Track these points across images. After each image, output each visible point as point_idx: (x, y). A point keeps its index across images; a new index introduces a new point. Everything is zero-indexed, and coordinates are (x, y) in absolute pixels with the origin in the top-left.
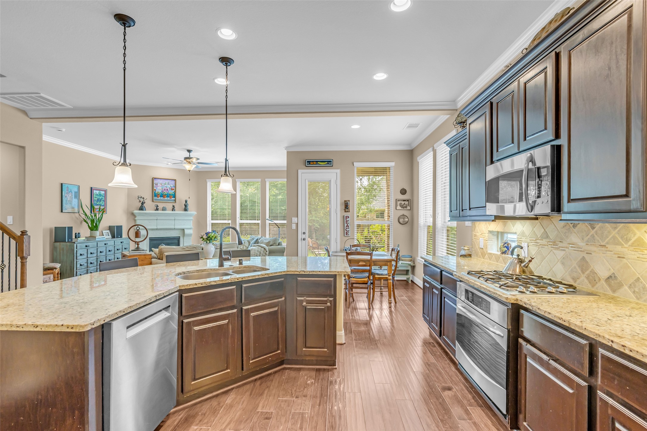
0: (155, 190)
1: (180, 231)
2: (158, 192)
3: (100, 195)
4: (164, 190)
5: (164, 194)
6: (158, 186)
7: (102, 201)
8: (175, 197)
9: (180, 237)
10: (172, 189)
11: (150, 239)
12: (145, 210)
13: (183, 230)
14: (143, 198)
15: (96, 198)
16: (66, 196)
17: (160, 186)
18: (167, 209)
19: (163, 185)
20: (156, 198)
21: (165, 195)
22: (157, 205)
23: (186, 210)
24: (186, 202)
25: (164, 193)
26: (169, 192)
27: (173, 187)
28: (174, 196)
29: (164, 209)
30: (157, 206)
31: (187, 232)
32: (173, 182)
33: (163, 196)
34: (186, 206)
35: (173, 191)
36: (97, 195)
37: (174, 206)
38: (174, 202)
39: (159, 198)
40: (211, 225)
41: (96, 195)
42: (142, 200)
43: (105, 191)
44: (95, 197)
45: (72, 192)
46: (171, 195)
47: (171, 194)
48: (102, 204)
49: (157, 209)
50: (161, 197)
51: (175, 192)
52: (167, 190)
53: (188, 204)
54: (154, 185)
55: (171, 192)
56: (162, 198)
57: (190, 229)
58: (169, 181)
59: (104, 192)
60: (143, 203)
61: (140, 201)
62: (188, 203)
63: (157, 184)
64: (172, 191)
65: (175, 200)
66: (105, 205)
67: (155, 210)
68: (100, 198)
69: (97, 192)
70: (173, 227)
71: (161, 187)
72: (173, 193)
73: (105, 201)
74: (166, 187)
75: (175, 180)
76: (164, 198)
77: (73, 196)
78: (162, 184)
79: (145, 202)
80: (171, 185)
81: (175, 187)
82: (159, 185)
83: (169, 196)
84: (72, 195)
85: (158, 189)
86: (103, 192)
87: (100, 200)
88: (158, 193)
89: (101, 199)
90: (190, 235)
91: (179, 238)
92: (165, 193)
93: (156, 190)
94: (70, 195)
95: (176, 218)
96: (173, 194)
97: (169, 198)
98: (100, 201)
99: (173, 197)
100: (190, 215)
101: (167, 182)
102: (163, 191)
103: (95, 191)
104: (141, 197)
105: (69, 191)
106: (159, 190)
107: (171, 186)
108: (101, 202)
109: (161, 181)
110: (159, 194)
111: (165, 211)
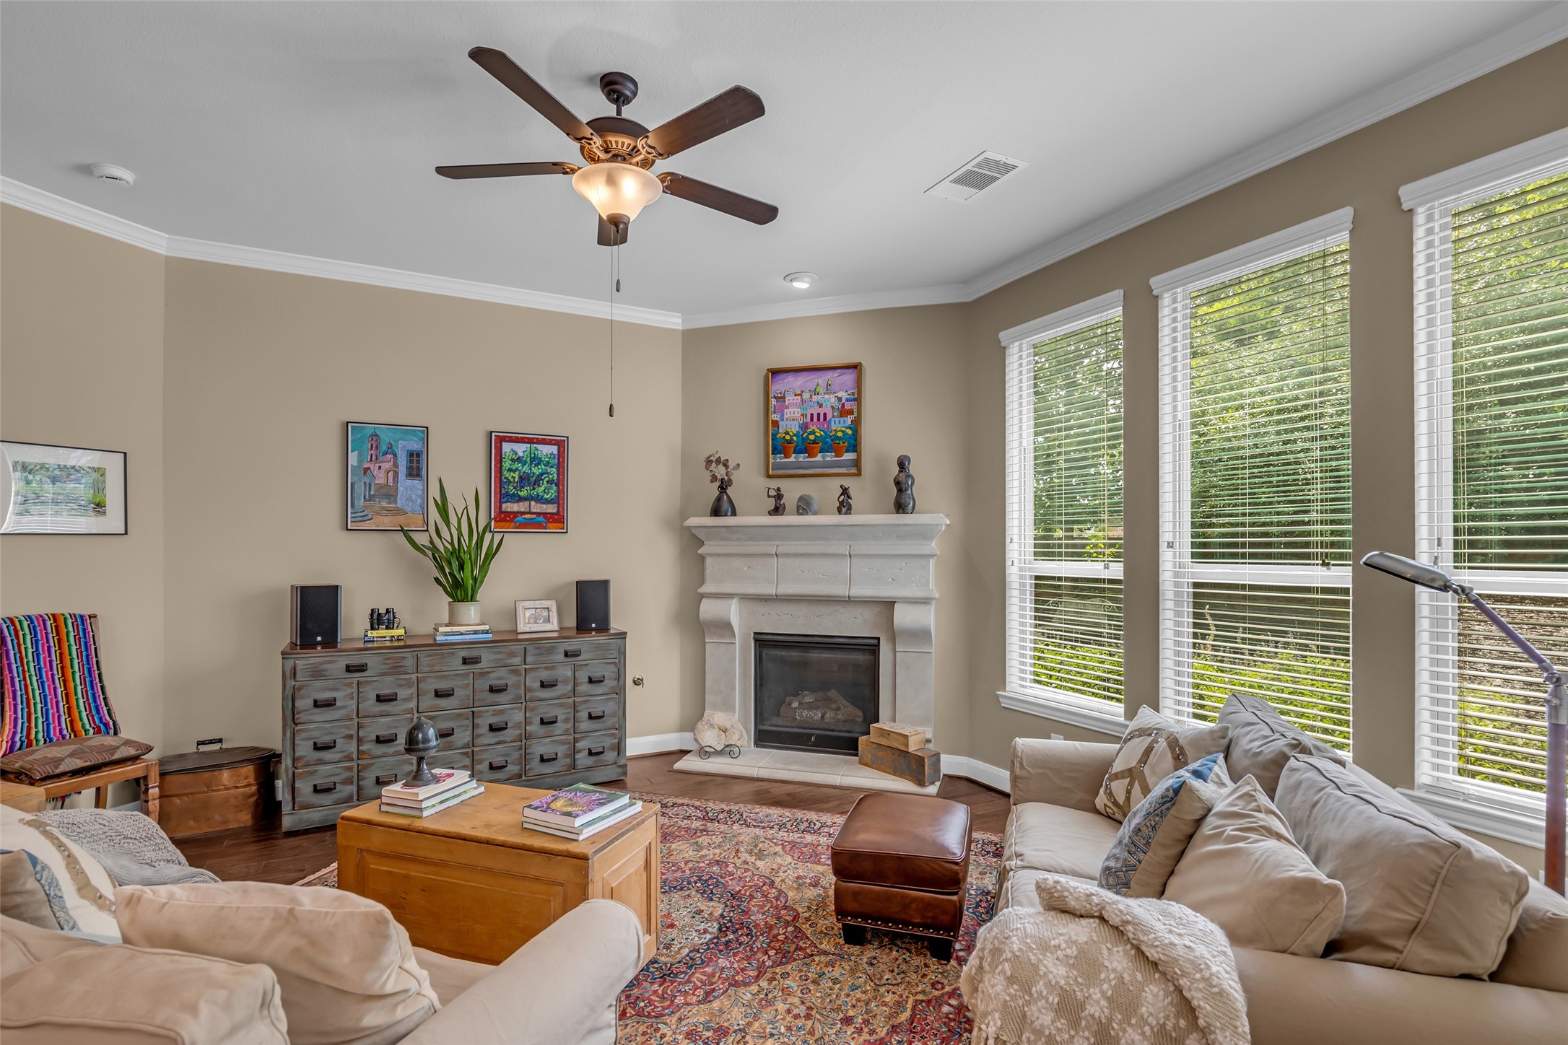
0: (776, 424)
1: (877, 609)
2: (787, 433)
3: (536, 460)
4: (812, 420)
5: (812, 437)
6: (787, 407)
7: (544, 486)
8: (855, 446)
9: (878, 639)
10: (844, 413)
11: (756, 640)
12: (729, 514)
13: (890, 605)
14: (726, 465)
15: (514, 471)
16: (366, 470)
17: (795, 405)
18: (815, 506)
19: (806, 396)
20: (780, 459)
21: (814, 442)
22: (779, 489)
23: (900, 507)
24: (902, 464)
25: (811, 433)
26: (833, 427)
27: (847, 400)
28: (852, 441)
29: (804, 506)
30: (779, 496)
31: (903, 617)
32: (849, 377)
33: (807, 447)
34: (900, 486)
35: (849, 420)
36: (519, 460)
37: (845, 491)
38: (854, 470)
39: (792, 459)
40: (1030, 589)
41: (512, 460)
42: (720, 472)
43: (561, 444)
44: (510, 470)
45: (395, 455)
46: (838, 438)
47: (840, 434)
48: (546, 496)
49: (777, 510)
50: (798, 451)
51: (857, 424)
52: (825, 419)
53: (909, 476)
54: (773, 402)
55: (840, 426)
56: (802, 458)
57: (925, 601)
58: (830, 374)
59: (554, 449)
60: (724, 486)
61: (714, 478)
62: (912, 469)
63: (784, 398)
64: (842, 419)
65: (857, 464)
66: (560, 500)
67: (770, 514)
68: (537, 471)
69: (521, 449)
70: (841, 591)
71: (796, 410)
72: (848, 428)
73: (560, 483)
74: (821, 406)
75: (856, 367)
76: (810, 456)
77: (403, 470)
78: (801, 395)
79: (730, 482)
80: (840, 394)
81: (858, 400)
82: (790, 399)
83: (833, 445)
84: (395, 465)
85: (785, 416)
86: (547, 450)
87: (533, 480)
88: (788, 437)
89: (542, 474)
90: (921, 635)
91: (876, 641)
92: (813, 433)
93: (781, 423)
94: (386, 466)
95: (859, 547)
96: (849, 432)
97: (830, 457)
98: (537, 482)
99: (848, 451)
100: (924, 533)
101: (821, 380)
102: (804, 427)
103: (507, 447)
104: (718, 461)
105: (384, 447)
106: (791, 421)
107: (840, 399)
108: (543, 488)
109: (795, 382)
110: (789, 442)
111: (807, 514)
